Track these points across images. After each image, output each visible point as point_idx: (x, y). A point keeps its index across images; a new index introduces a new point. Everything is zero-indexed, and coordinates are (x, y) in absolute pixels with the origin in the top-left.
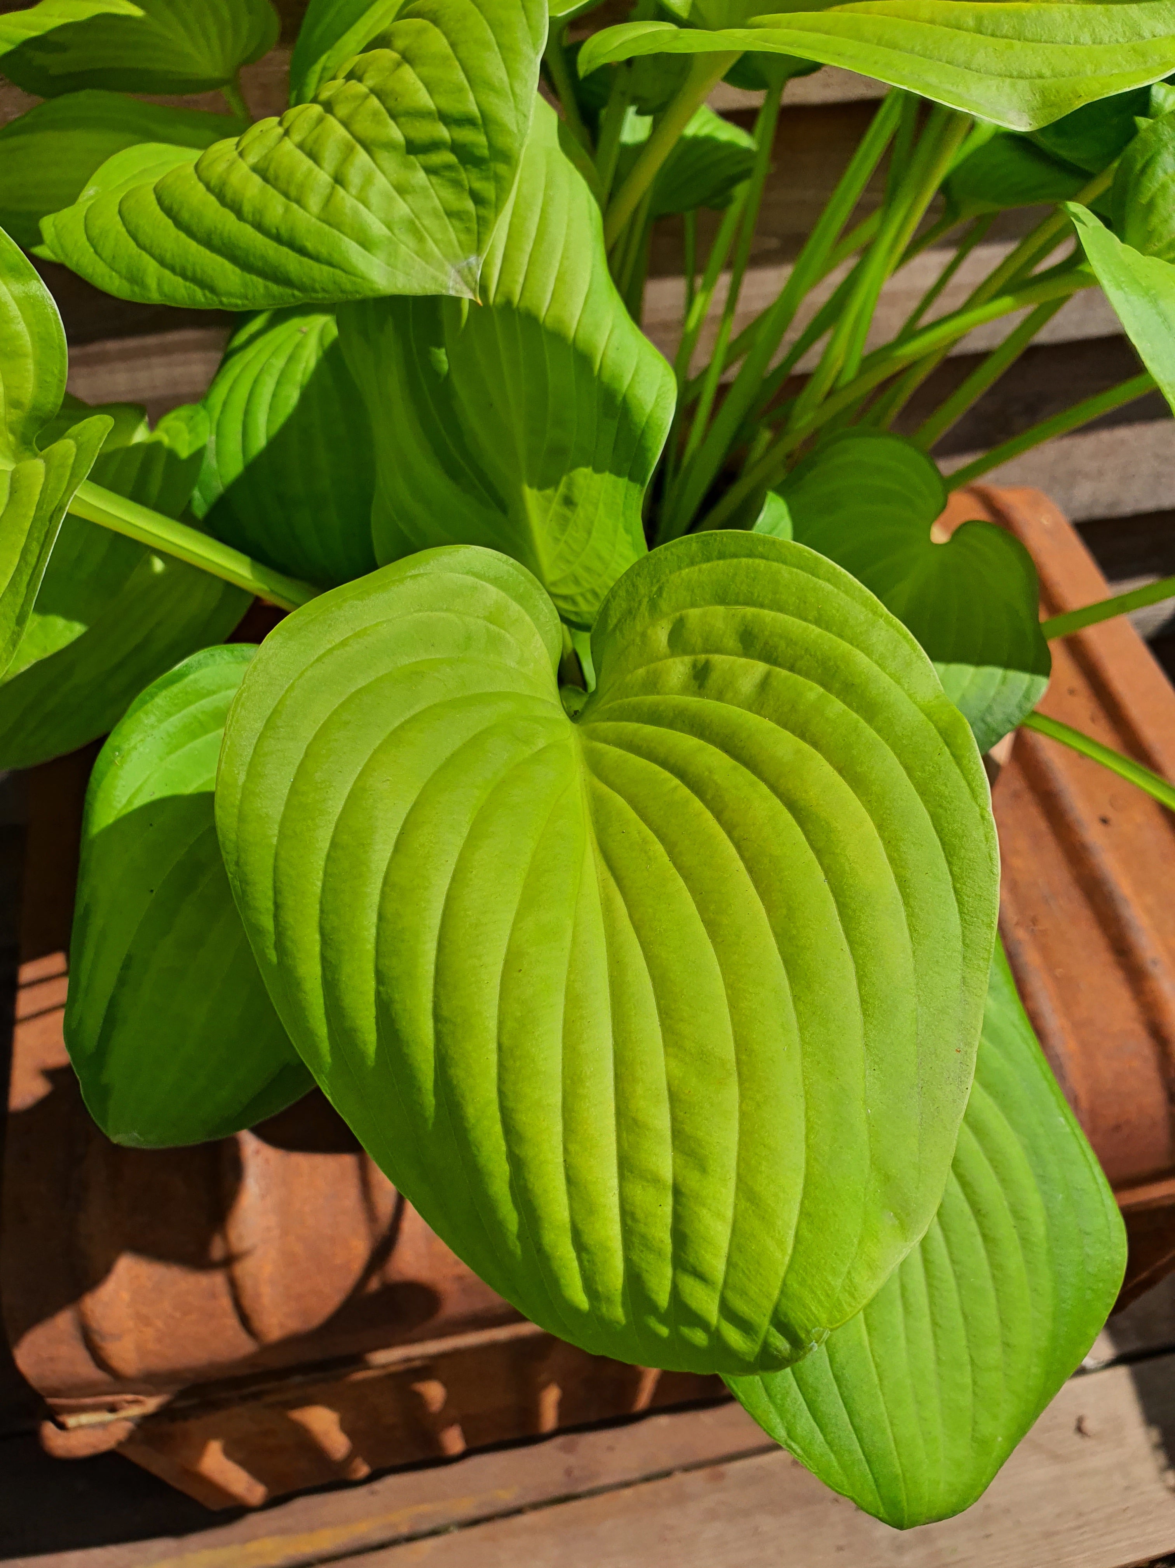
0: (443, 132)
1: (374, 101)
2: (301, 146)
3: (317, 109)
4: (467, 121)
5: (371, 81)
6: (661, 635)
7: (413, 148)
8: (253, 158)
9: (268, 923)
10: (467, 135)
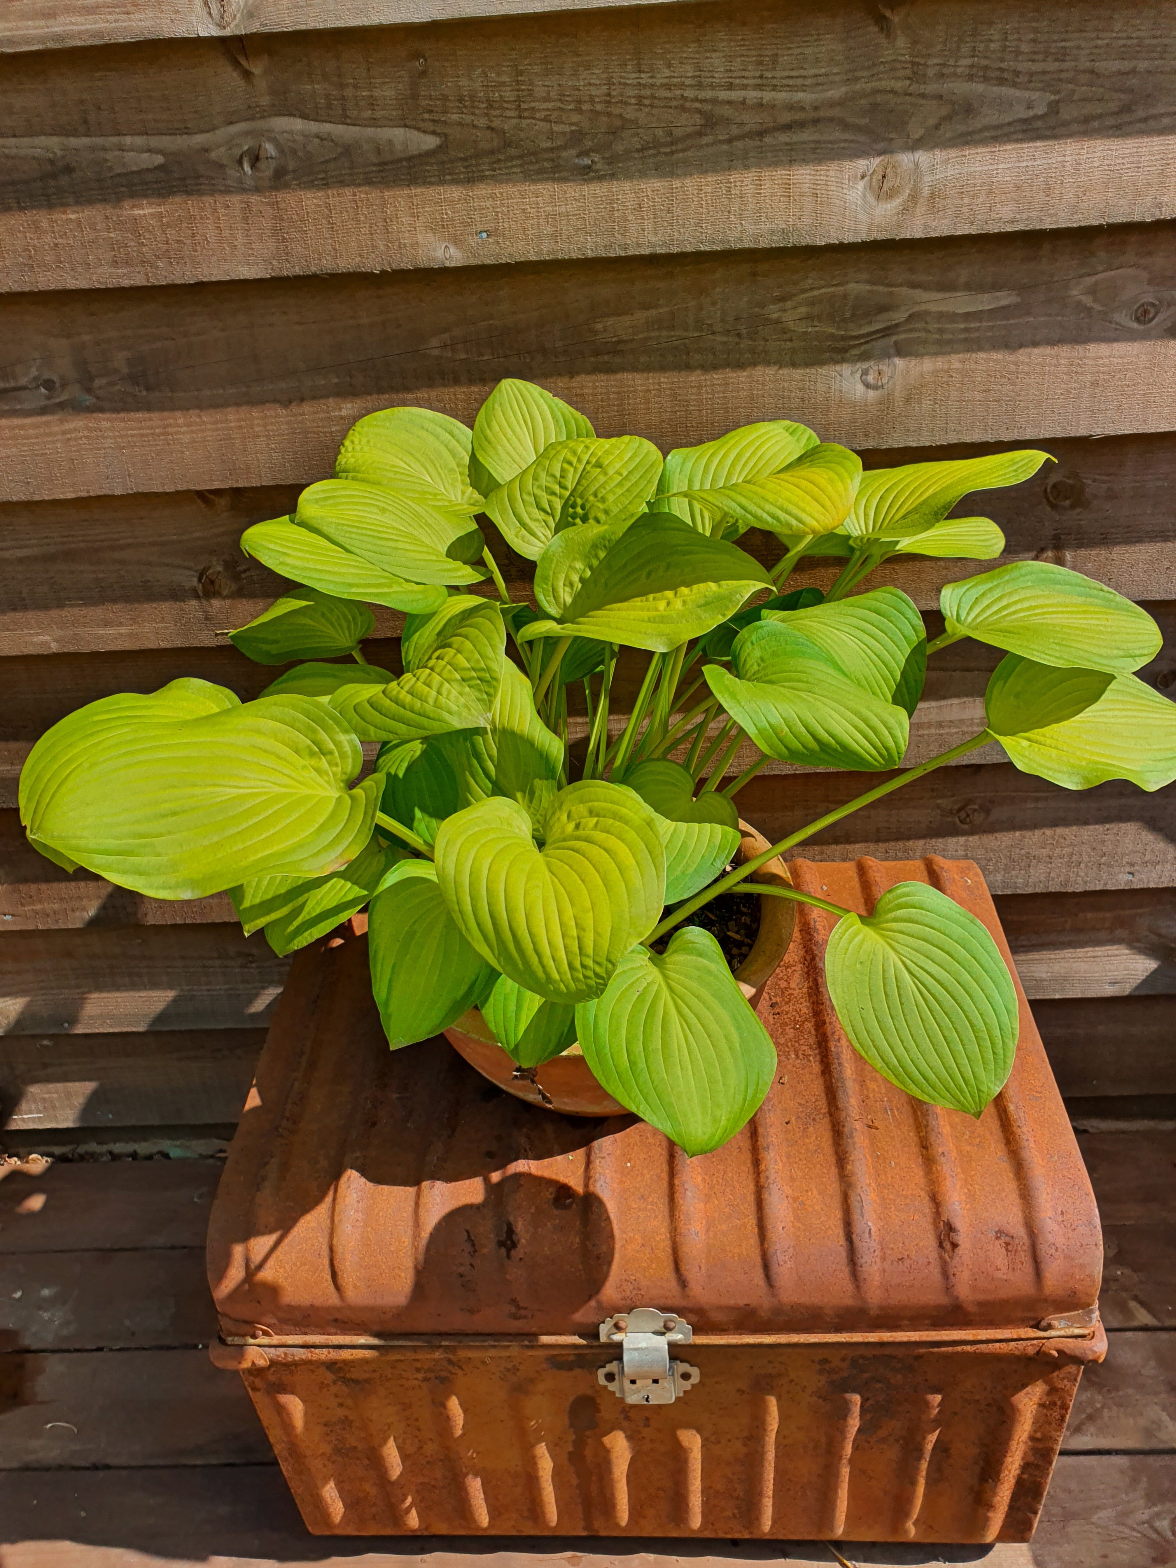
0: (474, 674)
1: (449, 667)
2: (424, 683)
3: (428, 671)
4: (483, 670)
5: (446, 659)
6: (564, 817)
7: (464, 680)
8: (406, 688)
9: (454, 898)
10: (483, 675)
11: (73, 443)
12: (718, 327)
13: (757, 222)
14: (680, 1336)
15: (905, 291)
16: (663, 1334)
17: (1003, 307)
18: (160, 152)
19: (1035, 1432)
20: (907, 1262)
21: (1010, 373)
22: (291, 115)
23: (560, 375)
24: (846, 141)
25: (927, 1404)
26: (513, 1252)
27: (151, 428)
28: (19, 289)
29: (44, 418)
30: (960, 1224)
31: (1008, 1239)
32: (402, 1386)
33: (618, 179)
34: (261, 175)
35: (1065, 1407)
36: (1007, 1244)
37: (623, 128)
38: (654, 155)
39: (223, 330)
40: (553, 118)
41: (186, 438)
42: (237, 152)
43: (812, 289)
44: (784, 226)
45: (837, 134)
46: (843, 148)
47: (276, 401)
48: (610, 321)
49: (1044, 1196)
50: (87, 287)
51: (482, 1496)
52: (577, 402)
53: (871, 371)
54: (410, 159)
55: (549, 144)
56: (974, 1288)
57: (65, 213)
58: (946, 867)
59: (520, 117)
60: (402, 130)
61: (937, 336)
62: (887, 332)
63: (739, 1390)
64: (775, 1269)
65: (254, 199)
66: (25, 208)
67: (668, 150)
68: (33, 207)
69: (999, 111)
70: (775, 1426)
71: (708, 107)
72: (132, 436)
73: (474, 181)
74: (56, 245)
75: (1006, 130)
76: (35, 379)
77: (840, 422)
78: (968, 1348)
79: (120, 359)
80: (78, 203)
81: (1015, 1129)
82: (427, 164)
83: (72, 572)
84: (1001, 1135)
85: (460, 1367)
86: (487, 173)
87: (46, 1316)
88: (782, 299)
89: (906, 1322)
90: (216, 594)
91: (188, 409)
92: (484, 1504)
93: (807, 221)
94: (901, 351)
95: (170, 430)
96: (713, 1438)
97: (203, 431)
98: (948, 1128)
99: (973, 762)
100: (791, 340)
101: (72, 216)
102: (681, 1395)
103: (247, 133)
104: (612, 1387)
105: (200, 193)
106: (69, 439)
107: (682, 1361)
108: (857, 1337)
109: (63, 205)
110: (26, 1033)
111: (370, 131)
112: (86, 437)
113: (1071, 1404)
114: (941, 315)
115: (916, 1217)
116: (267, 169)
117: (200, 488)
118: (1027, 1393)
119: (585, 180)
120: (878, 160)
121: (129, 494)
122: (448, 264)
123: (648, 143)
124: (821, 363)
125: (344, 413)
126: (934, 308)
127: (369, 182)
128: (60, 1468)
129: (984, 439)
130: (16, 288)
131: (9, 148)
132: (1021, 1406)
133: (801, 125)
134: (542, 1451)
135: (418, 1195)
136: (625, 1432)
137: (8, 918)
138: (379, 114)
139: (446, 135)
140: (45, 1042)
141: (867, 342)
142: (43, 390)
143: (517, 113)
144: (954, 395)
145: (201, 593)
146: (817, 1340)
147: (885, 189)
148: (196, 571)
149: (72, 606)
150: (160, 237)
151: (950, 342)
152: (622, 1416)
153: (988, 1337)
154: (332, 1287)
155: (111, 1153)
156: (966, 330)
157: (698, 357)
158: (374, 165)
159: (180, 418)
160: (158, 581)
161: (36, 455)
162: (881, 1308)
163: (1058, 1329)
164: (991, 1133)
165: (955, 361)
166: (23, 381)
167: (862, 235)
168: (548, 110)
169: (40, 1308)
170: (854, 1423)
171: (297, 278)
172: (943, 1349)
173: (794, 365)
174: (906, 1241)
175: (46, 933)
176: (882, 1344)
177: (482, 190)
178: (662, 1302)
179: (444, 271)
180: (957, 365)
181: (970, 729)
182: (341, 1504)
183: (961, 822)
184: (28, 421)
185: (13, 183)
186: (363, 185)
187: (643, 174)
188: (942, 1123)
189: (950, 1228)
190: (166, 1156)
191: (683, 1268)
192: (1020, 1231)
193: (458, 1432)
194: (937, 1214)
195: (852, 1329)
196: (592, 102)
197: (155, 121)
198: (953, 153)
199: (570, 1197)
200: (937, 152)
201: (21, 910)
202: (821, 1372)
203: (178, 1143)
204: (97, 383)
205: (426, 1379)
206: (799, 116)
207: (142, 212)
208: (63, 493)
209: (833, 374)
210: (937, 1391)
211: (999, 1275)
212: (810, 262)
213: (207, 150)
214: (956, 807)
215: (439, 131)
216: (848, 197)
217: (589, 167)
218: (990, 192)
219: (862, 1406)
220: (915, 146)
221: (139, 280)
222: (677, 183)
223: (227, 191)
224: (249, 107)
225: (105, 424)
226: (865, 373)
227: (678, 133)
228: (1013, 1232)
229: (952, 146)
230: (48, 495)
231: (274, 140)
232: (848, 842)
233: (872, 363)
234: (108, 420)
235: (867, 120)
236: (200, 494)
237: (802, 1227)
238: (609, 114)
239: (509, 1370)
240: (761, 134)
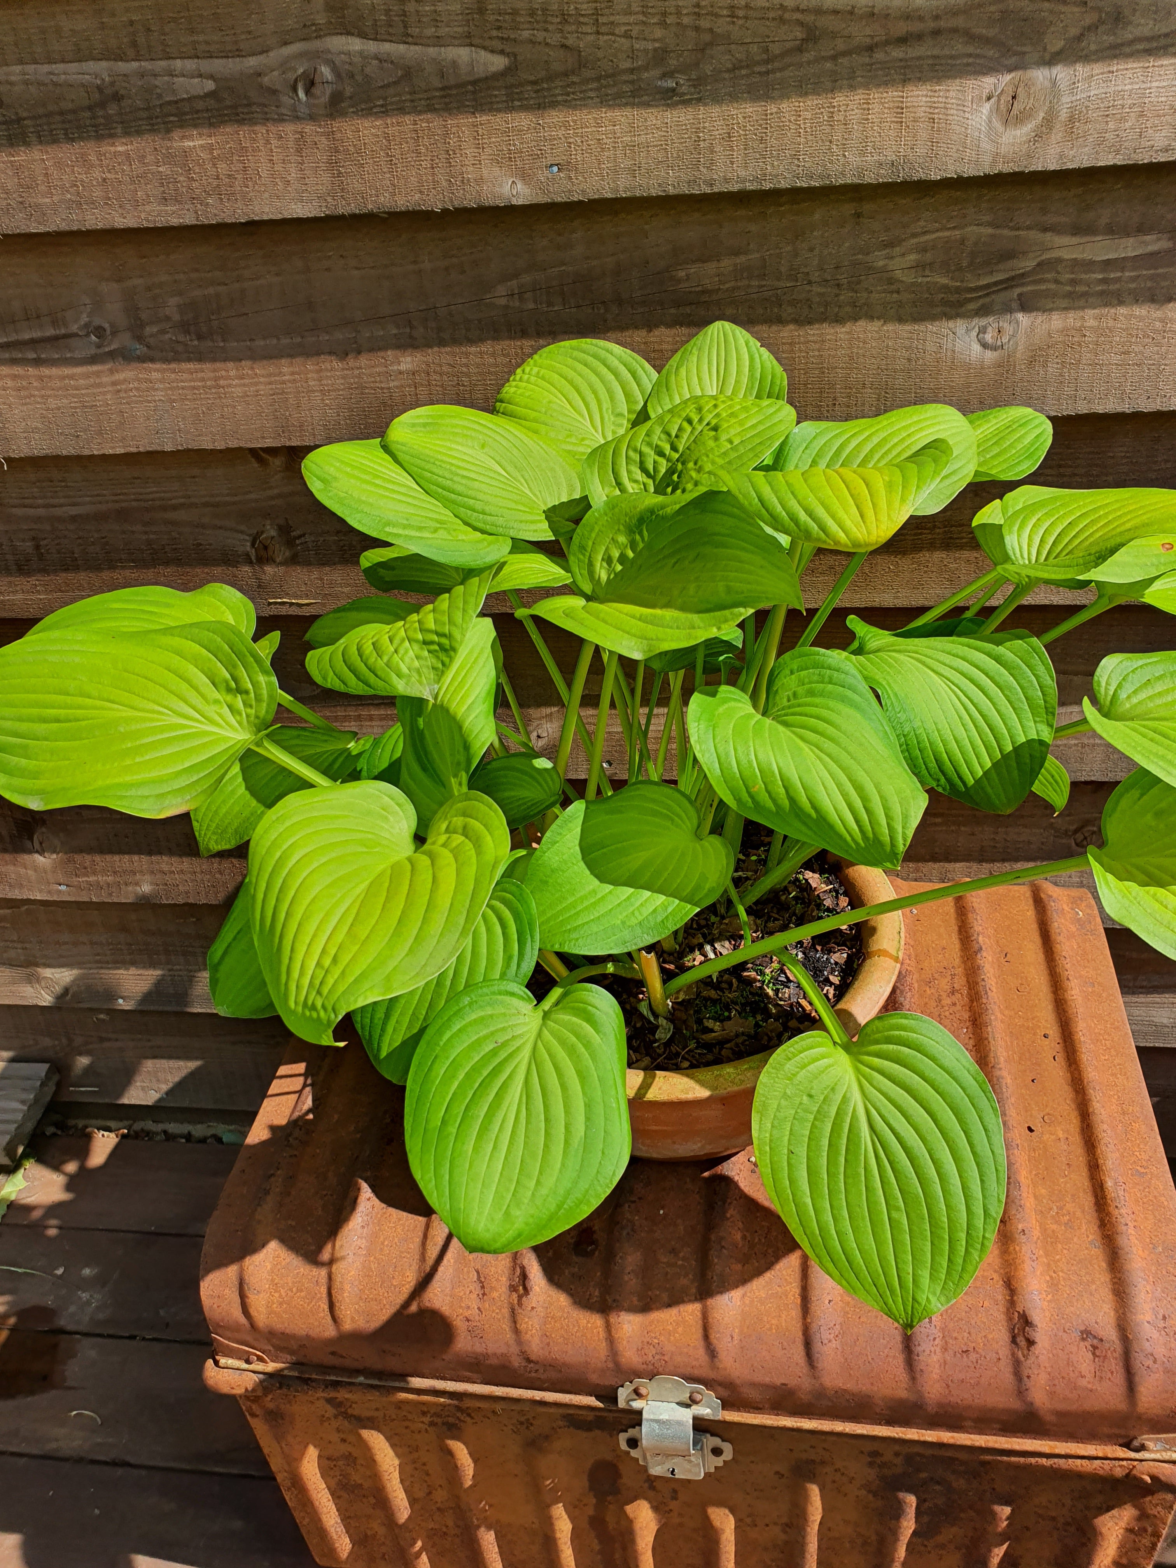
0: (436, 638)
1: (417, 624)
2: (389, 637)
4: (443, 635)
7: (425, 643)
10: (444, 641)
11: (122, 395)
12: (815, 276)
13: (863, 154)
14: (708, 1411)
15: (1034, 235)
16: (688, 1406)
17: (1152, 254)
18: (211, 77)
19: (1120, 1557)
20: (973, 1356)
21: (1155, 331)
22: (349, 33)
23: (637, 328)
24: (970, 55)
25: (994, 1514)
26: (524, 1299)
27: (203, 380)
28: (67, 228)
29: (95, 368)
30: (1037, 1317)
31: (1095, 1342)
32: (407, 1427)
33: (705, 105)
34: (316, 102)
35: (1157, 1535)
36: (1095, 1348)
37: (711, 44)
38: (747, 76)
39: (277, 275)
40: (634, 34)
41: (238, 391)
42: (292, 76)
43: (925, 233)
44: (894, 158)
45: (959, 47)
46: (968, 65)
47: (330, 353)
48: (693, 269)
49: (1143, 1295)
50: (135, 226)
51: (497, 1550)
52: (654, 359)
53: (990, 329)
54: (474, 83)
55: (627, 65)
56: (1052, 1394)
57: (113, 145)
58: (1055, 895)
59: (598, 33)
60: (467, 49)
61: (1068, 288)
62: (1010, 283)
63: (777, 1473)
64: (817, 1347)
65: (309, 128)
66: (73, 140)
67: (763, 69)
68: (81, 138)
69: (1155, 20)
70: (818, 1518)
71: (810, 18)
72: (183, 388)
73: (544, 108)
74: (104, 180)
75: (1163, 42)
76: (86, 325)
77: (952, 387)
78: (1044, 1461)
79: (172, 306)
80: (127, 133)
81: (1111, 1209)
82: (494, 88)
83: (124, 532)
84: (1095, 1215)
85: (469, 1415)
86: (560, 98)
87: (85, 1296)
88: (891, 245)
89: (969, 1423)
90: (270, 560)
91: (240, 360)
92: (498, 1558)
93: (921, 150)
94: (1025, 306)
95: (222, 382)
96: (749, 1520)
97: (256, 384)
98: (1032, 1200)
99: (1093, 779)
100: (898, 292)
101: (120, 149)
102: (712, 1470)
103: (301, 55)
104: (634, 1453)
105: (252, 122)
106: (119, 391)
107: (712, 1435)
108: (912, 1434)
109: (112, 136)
110: (81, 1005)
111: (432, 51)
112: (137, 389)
113: (1164, 1532)
114: (1075, 263)
115: (986, 1304)
116: (323, 94)
117: (253, 446)
118: (1113, 1517)
119: (668, 105)
120: (1008, 77)
121: (179, 451)
122: (514, 202)
123: (741, 61)
124: (933, 318)
125: (403, 367)
126: (1066, 255)
127: (431, 109)
128: (80, 1460)
129: (1119, 409)
130: (64, 227)
131: (58, 74)
132: (1104, 1530)
133: (919, 37)
134: (559, 1512)
135: (427, 1226)
136: (650, 1502)
137: (63, 888)
138: (444, 31)
139: (515, 56)
140: (102, 1016)
141: (987, 295)
142: (93, 337)
143: (595, 28)
144: (1087, 357)
145: (253, 558)
146: (865, 1432)
147: (1015, 111)
148: (249, 535)
149: (123, 568)
150: (212, 172)
151: (1085, 295)
152: (646, 1485)
153: (1068, 1451)
154: (329, 1318)
155: (165, 1132)
156: (1104, 281)
157: (790, 310)
158: (437, 89)
159: (230, 369)
160: (210, 545)
161: (86, 407)
162: (940, 1405)
163: (1153, 1451)
164: (1083, 1212)
165: (1090, 317)
166: (74, 328)
167: (985, 167)
168: (628, 24)
169: (79, 1288)
170: (908, 1525)
171: (354, 217)
172: (1013, 1459)
173: (901, 320)
174: (972, 1331)
175: (100, 906)
176: (941, 1445)
177: (555, 117)
178: (688, 1371)
179: (510, 210)
180: (1092, 323)
181: (1091, 741)
182: (347, 1540)
183: (1077, 845)
184: (79, 370)
185: (61, 113)
186: (425, 112)
187: (734, 98)
188: (1024, 1195)
189: (1026, 1321)
190: (219, 1140)
191: (713, 1336)
192: (1110, 1333)
193: (468, 1483)
194: (1012, 1303)
195: (906, 1423)
196: (678, 13)
197: (207, 43)
198: (1098, 68)
199: (592, 1243)
200: (1079, 67)
201: (75, 880)
202: (871, 1464)
203: (232, 1127)
204: (148, 330)
205: (432, 1424)
206: (916, 27)
207: (191, 144)
208: (112, 448)
209: (945, 331)
210: (1007, 1503)
211: (1083, 1383)
212: (923, 202)
213: (260, 75)
214: (1073, 828)
215: (508, 50)
216: (970, 122)
217: (673, 90)
218: (1141, 114)
219: (917, 1508)
220: (1051, 61)
221: (189, 219)
222: (772, 108)
223: (281, 120)
224: (305, 26)
225: (155, 375)
226: (983, 330)
227: (776, 49)
228: (1102, 1334)
229: (1097, 61)
230: (98, 450)
231: (331, 64)
232: (949, 861)
233: (991, 319)
234: (158, 370)
235: (997, 30)
236: (253, 451)
237: (852, 1302)
238: (697, 29)
239: (522, 1423)
240: (870, 49)
